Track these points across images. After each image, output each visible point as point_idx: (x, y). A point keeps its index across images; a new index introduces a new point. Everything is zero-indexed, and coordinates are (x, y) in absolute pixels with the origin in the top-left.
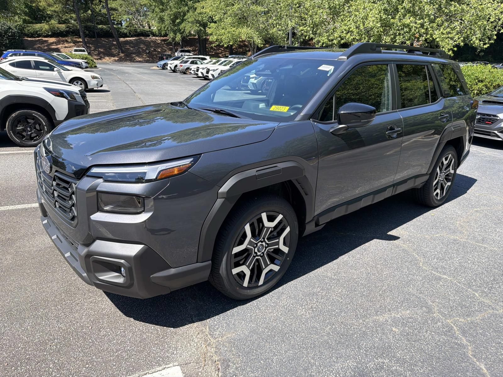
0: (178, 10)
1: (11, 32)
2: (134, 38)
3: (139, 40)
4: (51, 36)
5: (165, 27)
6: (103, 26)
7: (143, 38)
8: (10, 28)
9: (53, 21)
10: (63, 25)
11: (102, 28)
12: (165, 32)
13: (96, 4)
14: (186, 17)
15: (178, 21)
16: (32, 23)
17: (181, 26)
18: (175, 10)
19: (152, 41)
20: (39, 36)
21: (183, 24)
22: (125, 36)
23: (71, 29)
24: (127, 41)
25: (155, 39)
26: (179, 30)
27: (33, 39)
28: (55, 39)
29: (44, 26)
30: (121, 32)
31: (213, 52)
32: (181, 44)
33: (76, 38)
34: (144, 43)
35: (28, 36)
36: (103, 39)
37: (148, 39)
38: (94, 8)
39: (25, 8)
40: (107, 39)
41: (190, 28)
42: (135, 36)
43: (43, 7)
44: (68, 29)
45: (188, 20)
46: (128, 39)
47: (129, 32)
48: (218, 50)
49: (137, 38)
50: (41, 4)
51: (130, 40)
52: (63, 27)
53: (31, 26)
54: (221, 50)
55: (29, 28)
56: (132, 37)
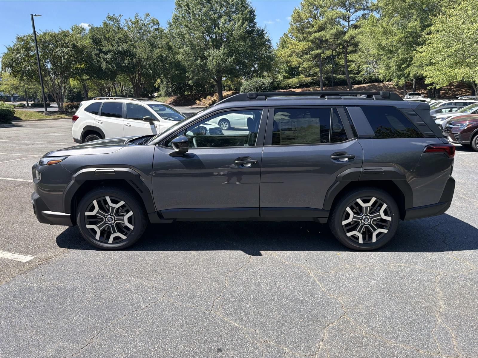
0: (405, 55)
1: (264, 87)
2: (367, 85)
3: (371, 86)
4: (298, 87)
5: (390, 73)
6: (342, 76)
7: (376, 84)
8: (264, 84)
9: (302, 76)
10: (309, 78)
11: (341, 78)
12: (389, 77)
13: (341, 58)
14: (412, 62)
15: (403, 66)
16: (290, 78)
17: (406, 71)
18: (401, 56)
19: (385, 86)
20: (290, 88)
21: (408, 69)
22: (360, 83)
23: (314, 80)
24: (360, 88)
25: (389, 84)
26: (403, 75)
27: (285, 90)
28: (301, 89)
29: (295, 80)
30: (356, 80)
31: (450, 94)
32: (413, 87)
33: (317, 87)
34: (376, 88)
35: (282, 88)
36: (339, 87)
37: (381, 84)
38: (338, 62)
39: (286, 67)
40: (343, 86)
41: (415, 72)
42: (369, 82)
43: (294, 65)
44: (312, 81)
45: (414, 64)
46: (362, 85)
47: (364, 80)
48: (458, 91)
49: (370, 84)
50: (293, 64)
51: (363, 86)
52: (309, 79)
53: (286, 81)
54: (462, 91)
55: (284, 82)
56: (366, 83)
